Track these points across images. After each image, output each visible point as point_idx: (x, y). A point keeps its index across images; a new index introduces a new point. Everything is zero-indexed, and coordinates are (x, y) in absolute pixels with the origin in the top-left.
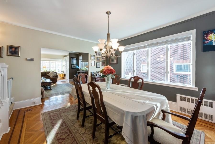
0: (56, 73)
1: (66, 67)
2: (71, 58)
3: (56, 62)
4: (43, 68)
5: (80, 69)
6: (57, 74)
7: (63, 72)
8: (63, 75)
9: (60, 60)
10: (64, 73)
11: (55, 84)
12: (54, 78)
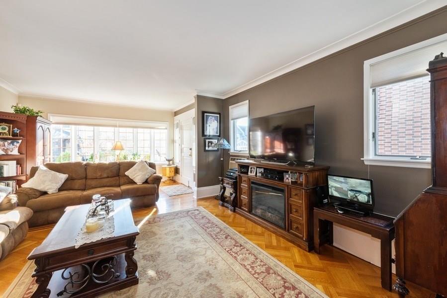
0: (152, 166)
1: (180, 145)
2: (203, 113)
3: (152, 130)
4: (115, 149)
5: (232, 151)
6: (155, 173)
7: (171, 162)
8: (173, 170)
9: (163, 125)
10: (173, 164)
11: (150, 212)
12: (146, 185)
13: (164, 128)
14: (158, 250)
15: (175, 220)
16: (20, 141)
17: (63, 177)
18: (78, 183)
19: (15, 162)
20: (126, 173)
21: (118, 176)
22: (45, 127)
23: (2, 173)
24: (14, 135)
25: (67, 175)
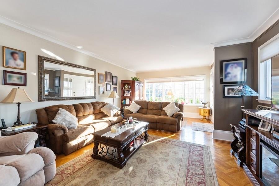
0: (181, 106)
2: (222, 62)
3: (194, 82)
4: (168, 94)
5: (260, 98)
8: (208, 111)
9: (201, 78)
10: (209, 106)
11: (168, 136)
12: (172, 118)
13: (202, 79)
14: (147, 159)
15: (176, 147)
16: (131, 91)
18: (144, 110)
19: (128, 99)
20: (164, 109)
21: (161, 110)
22: (140, 85)
23: (125, 103)
24: (129, 89)
25: (140, 106)
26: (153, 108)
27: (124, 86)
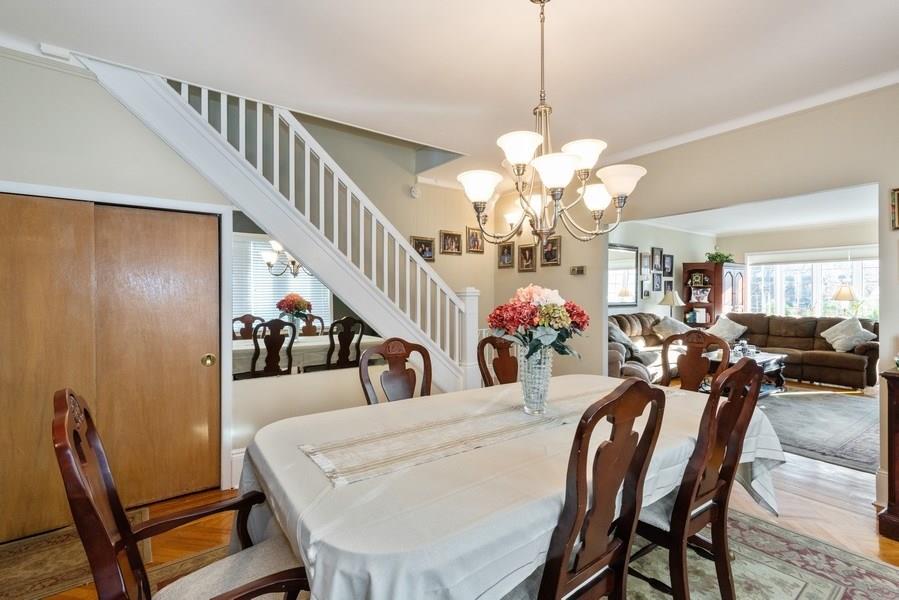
4: (837, 298)
12: (851, 355)
16: (709, 289)
17: (742, 328)
19: (703, 310)
20: (822, 334)
21: (813, 337)
22: (735, 272)
23: (695, 319)
24: (705, 283)
25: (746, 327)
26: (786, 333)
27: (690, 277)
